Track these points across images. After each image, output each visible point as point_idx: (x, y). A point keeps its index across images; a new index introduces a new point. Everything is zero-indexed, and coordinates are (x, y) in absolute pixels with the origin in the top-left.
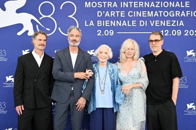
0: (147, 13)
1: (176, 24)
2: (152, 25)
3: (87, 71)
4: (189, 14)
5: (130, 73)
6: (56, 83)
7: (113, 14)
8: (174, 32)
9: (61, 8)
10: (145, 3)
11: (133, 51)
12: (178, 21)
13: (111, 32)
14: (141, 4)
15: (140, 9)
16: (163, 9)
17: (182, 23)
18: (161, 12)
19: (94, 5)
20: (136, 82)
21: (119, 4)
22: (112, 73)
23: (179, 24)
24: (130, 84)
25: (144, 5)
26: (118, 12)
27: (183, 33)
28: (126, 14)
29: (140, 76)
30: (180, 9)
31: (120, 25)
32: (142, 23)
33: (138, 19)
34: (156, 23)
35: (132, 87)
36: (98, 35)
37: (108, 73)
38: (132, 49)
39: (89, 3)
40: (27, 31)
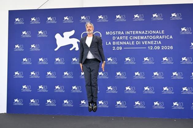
0: (140, 37)
1: (156, 43)
2: (143, 44)
4: (164, 37)
7: (121, 38)
8: (156, 47)
10: (139, 32)
12: (157, 42)
13: (121, 48)
14: (137, 32)
15: (136, 35)
16: (149, 35)
17: (160, 42)
18: (148, 36)
19: (111, 33)
21: (124, 33)
23: (158, 43)
25: (138, 33)
26: (124, 37)
27: (161, 48)
28: (128, 38)
30: (159, 35)
31: (125, 44)
32: (138, 43)
33: (135, 40)
34: (145, 43)
39: (108, 32)
40: (75, 48)
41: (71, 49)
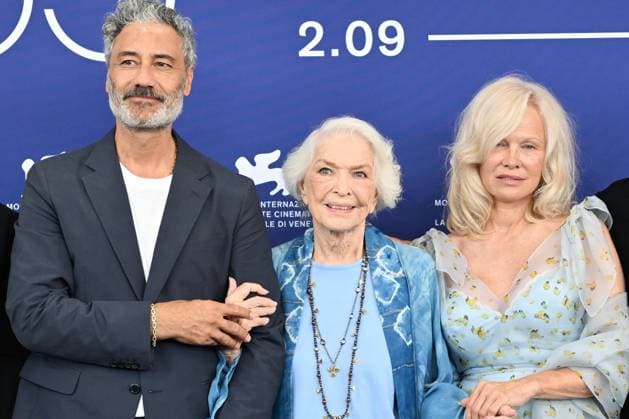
3: (237, 294)
5: (518, 301)
6: (34, 372)
11: (530, 158)
13: (391, 32)
20: (552, 362)
22: (399, 304)
24: (519, 373)
29: (584, 321)
35: (532, 389)
36: (305, 52)
37: (370, 306)
38: (528, 146)
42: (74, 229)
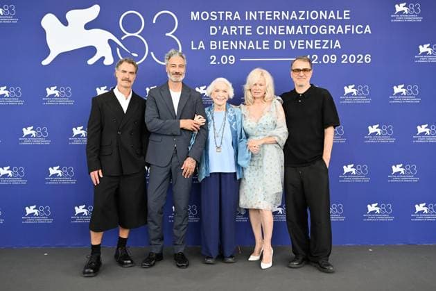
0: (285, 28)
1: (328, 45)
2: (293, 47)
3: (197, 118)
4: (349, 29)
5: (261, 121)
7: (233, 30)
8: (326, 58)
9: (154, 22)
10: (283, 13)
11: (261, 88)
12: (331, 41)
13: (232, 58)
14: (276, 15)
15: (276, 23)
16: (310, 22)
17: (338, 44)
18: (306, 27)
19: (205, 16)
20: (268, 135)
21: (242, 16)
22: (233, 121)
23: (333, 46)
24: (261, 137)
25: (280, 16)
26: (241, 27)
27: (339, 59)
28: (254, 30)
29: (276, 125)
30: (336, 23)
31: (245, 47)
32: (278, 45)
33: (272, 38)
34: (299, 44)
35: (263, 142)
36: (212, 63)
37: (227, 122)
38: (261, 85)
39: (198, 13)
40: (103, 58)
41: (91, 62)
42: (159, 104)
